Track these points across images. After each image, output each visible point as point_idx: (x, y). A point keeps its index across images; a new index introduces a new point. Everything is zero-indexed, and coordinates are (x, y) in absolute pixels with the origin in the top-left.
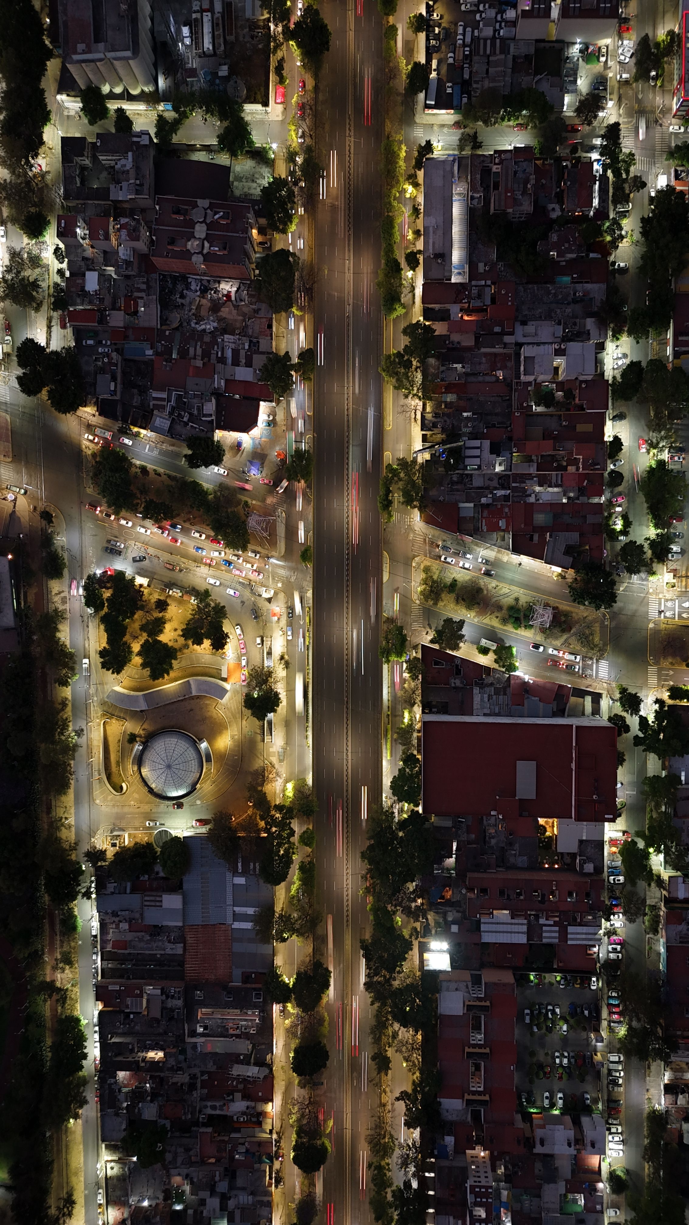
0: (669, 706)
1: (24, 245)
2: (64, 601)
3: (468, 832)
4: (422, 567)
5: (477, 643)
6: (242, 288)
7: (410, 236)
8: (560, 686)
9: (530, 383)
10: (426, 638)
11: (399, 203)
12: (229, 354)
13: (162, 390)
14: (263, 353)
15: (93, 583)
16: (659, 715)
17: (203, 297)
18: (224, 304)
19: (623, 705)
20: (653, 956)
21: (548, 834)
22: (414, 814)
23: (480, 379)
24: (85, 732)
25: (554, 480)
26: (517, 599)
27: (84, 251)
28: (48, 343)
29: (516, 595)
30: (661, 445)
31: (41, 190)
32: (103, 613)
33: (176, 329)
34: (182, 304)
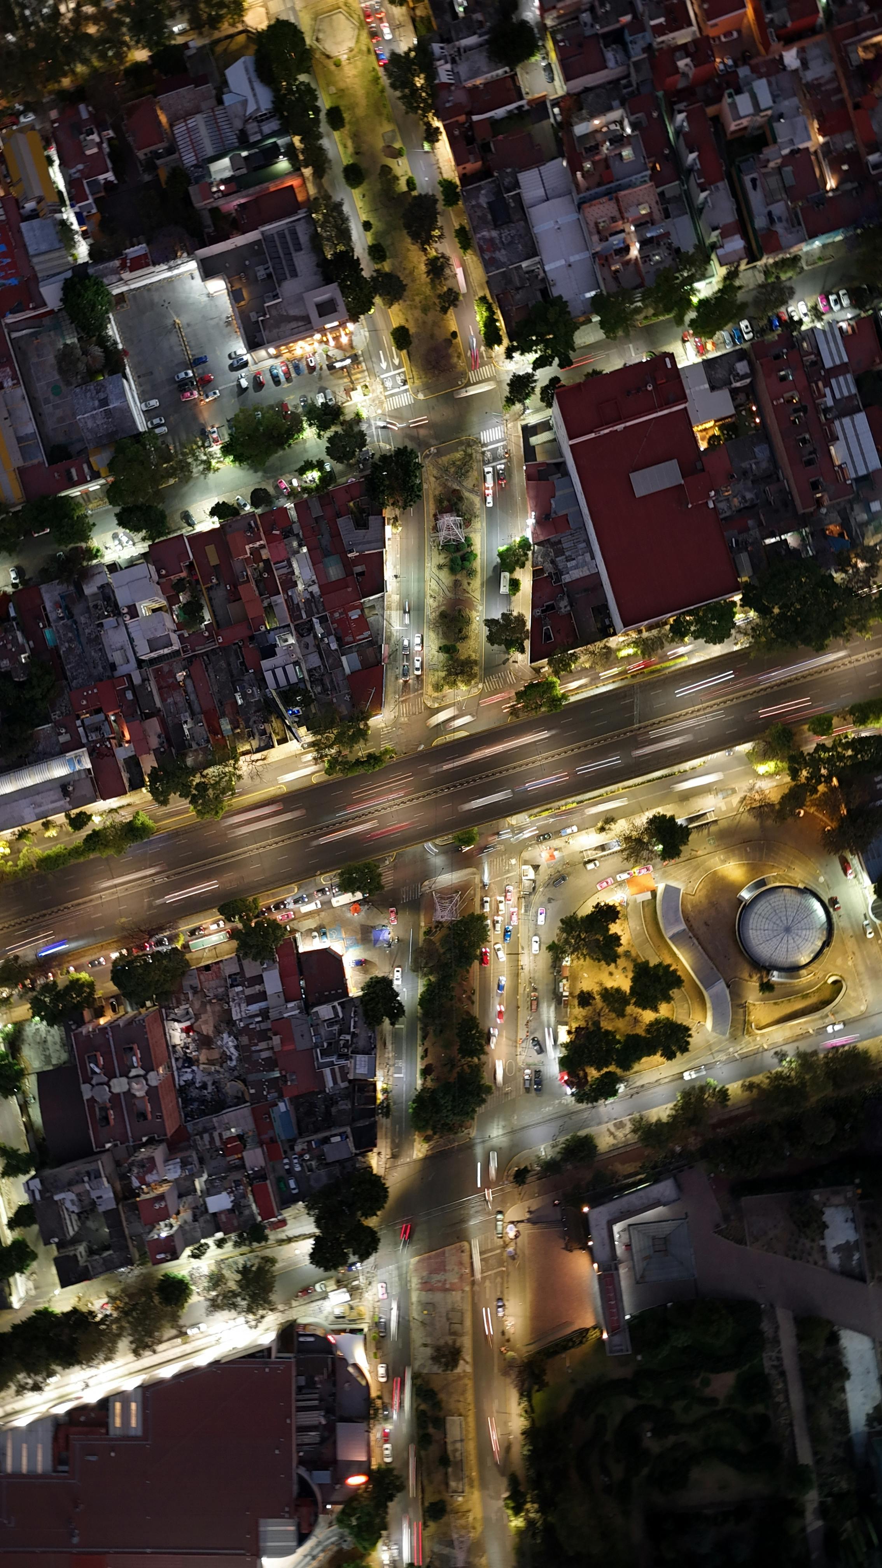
0: (511, 340)
1: (202, 1299)
2: (620, 1125)
3: (747, 529)
4: (436, 694)
5: (508, 597)
6: (172, 1016)
7: (52, 833)
8: (529, 478)
9: (181, 637)
10: (521, 660)
11: (19, 859)
12: (254, 1008)
13: (321, 1076)
14: (241, 966)
15: (585, 1094)
16: (525, 349)
17: (198, 1060)
18: (198, 1033)
19: (527, 396)
20: (829, 252)
21: (717, 432)
22: (745, 603)
23: (193, 697)
24: (778, 1049)
25: (285, 571)
26: (440, 567)
27: (185, 1222)
28: (309, 1236)
29: (435, 570)
30: (204, 458)
31: (130, 1296)
32: (619, 1071)
33: (244, 1081)
34: (214, 1083)
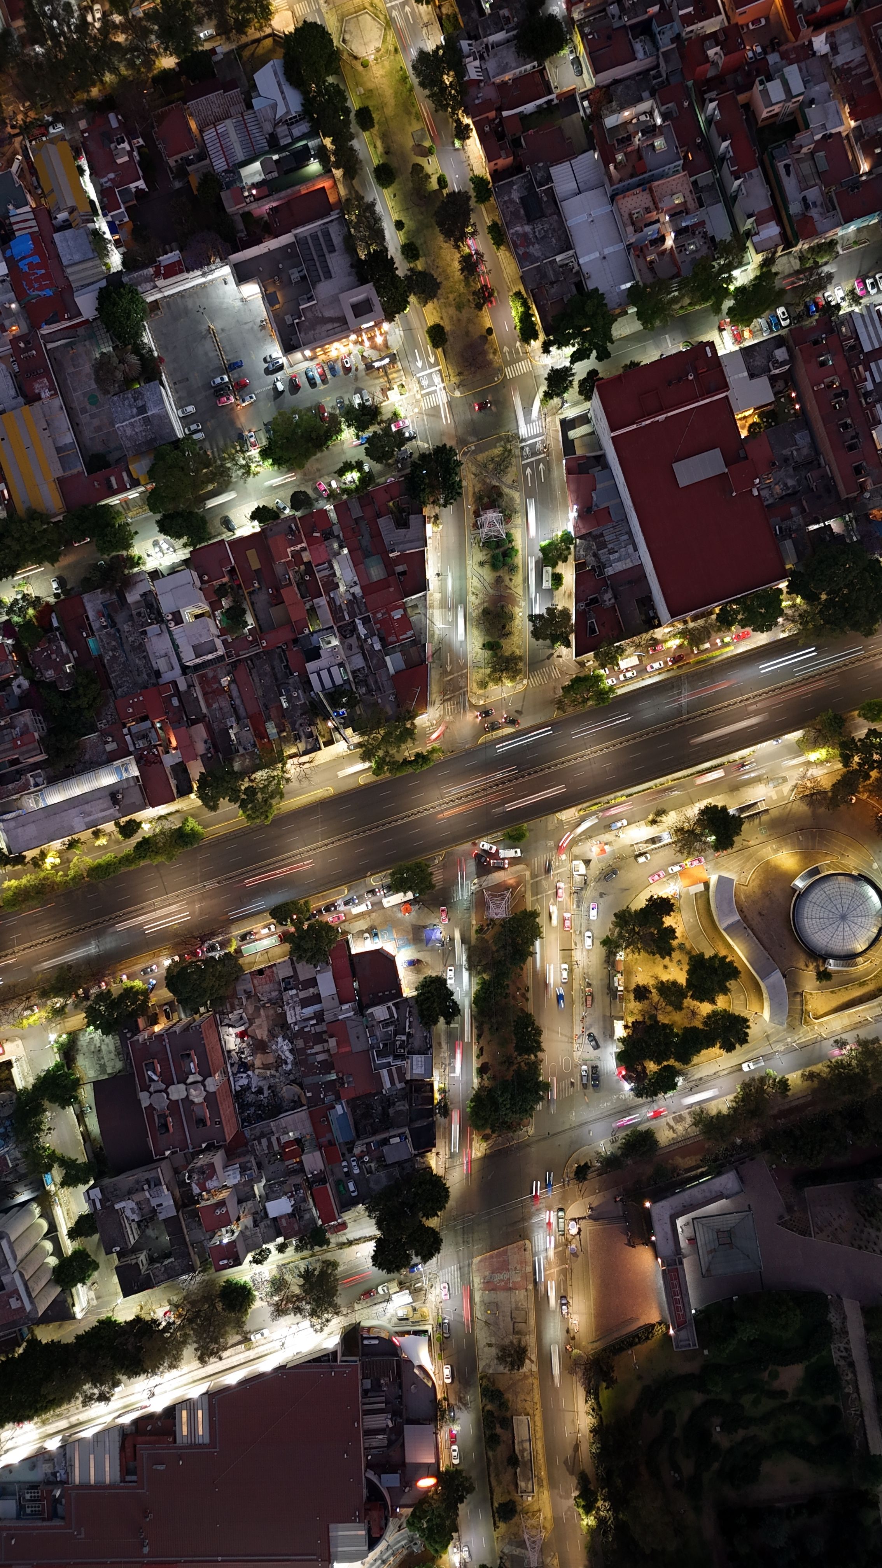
0: (547, 335)
1: (265, 1304)
2: (679, 1119)
3: (790, 517)
4: (481, 692)
5: (550, 592)
6: (226, 1021)
7: (102, 841)
8: (569, 472)
9: (224, 642)
10: (566, 654)
11: (69, 868)
12: (309, 1011)
13: (379, 1077)
14: (294, 969)
15: (644, 1088)
16: (561, 343)
17: (253, 1065)
18: (252, 1038)
19: (566, 389)
20: (864, 235)
21: (756, 419)
22: (792, 590)
23: (238, 702)
24: (838, 1038)
25: (326, 573)
26: (482, 564)
27: (246, 1227)
28: (370, 1239)
29: (476, 567)
30: (244, 462)
31: (193, 1303)
32: (677, 1065)
33: (301, 1085)
34: (269, 1088)
